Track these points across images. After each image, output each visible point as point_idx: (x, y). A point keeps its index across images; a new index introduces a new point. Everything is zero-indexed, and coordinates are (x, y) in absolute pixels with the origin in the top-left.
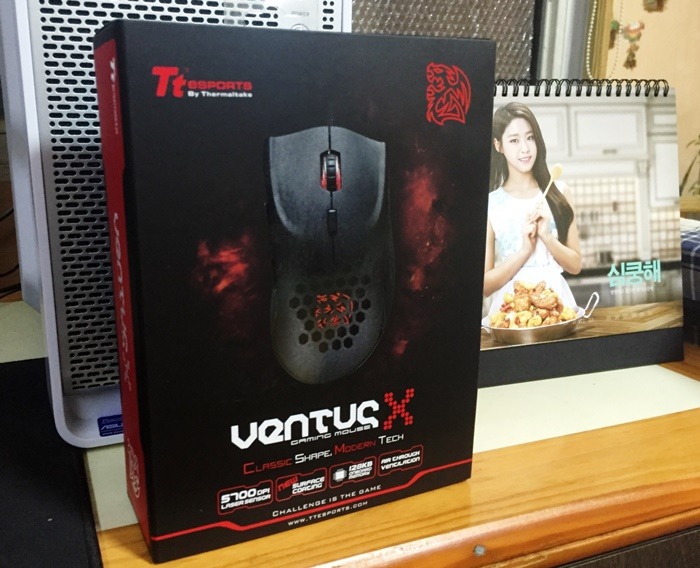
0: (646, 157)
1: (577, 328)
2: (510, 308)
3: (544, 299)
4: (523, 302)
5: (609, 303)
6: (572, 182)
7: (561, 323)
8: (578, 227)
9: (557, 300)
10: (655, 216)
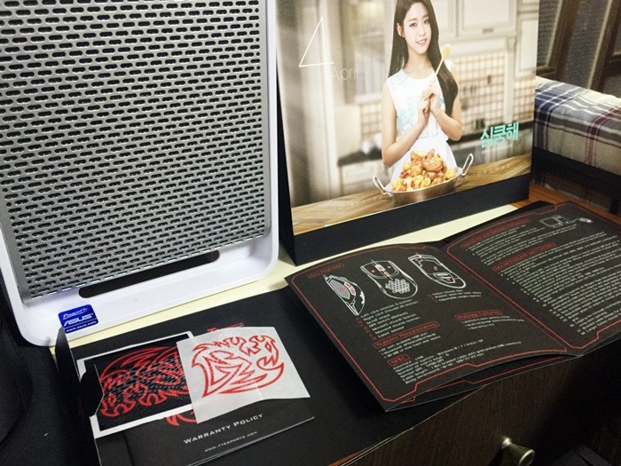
0: (514, 34)
1: (457, 184)
2: (407, 174)
3: (433, 164)
4: (417, 168)
5: (480, 162)
6: (457, 60)
7: (445, 182)
8: (461, 100)
9: (442, 163)
10: (517, 85)
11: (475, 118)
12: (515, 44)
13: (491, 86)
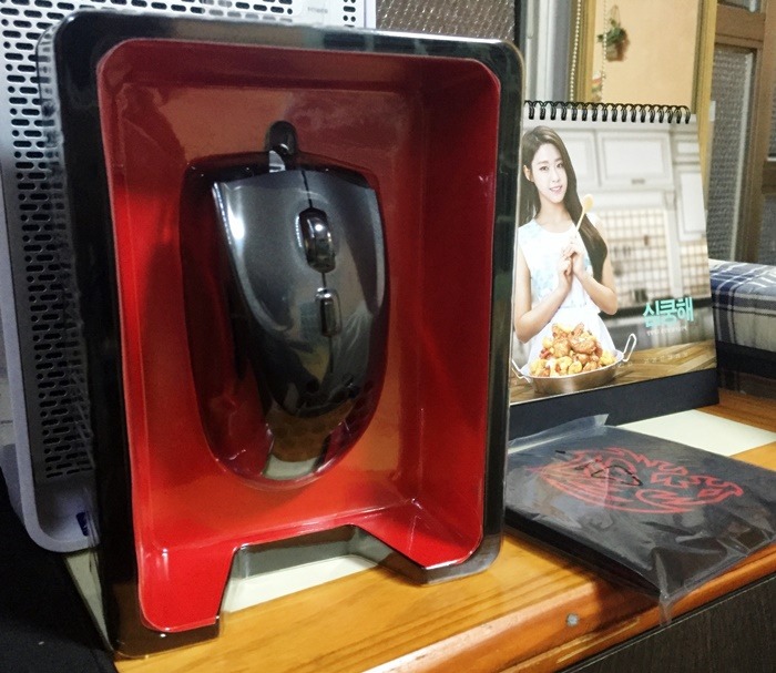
0: (672, 188)
2: (549, 354)
3: (583, 342)
4: (562, 347)
5: (645, 345)
6: (603, 214)
9: (595, 343)
10: (684, 251)
11: (633, 288)
12: (675, 201)
13: (650, 249)
